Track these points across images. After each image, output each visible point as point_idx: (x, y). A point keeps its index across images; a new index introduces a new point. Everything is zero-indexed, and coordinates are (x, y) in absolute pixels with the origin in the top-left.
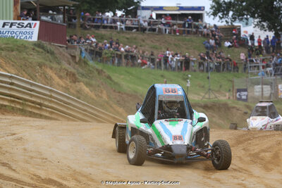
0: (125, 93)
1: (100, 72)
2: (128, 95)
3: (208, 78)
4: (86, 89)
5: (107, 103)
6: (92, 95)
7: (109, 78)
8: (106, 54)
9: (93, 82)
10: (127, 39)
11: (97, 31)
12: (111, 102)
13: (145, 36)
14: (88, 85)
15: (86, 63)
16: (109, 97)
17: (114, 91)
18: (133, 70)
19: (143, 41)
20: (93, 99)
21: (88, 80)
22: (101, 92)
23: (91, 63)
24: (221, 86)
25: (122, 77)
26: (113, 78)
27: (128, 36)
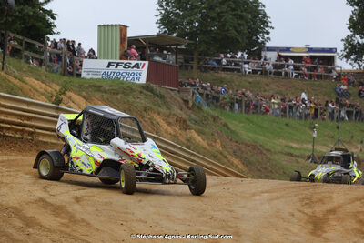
0: (242, 143)
1: (215, 119)
2: (246, 144)
3: (338, 127)
4: (198, 138)
5: (221, 153)
6: (204, 144)
7: (226, 125)
8: (224, 99)
9: (207, 130)
10: (250, 83)
11: (216, 74)
12: (225, 153)
13: (270, 80)
14: (200, 132)
15: (200, 108)
16: (224, 147)
17: (231, 140)
18: (254, 118)
19: (267, 85)
20: (205, 149)
21: (200, 128)
22: (215, 142)
23: (205, 108)
24: (352, 137)
25: (242, 125)
26: (231, 126)
27: (251, 80)
